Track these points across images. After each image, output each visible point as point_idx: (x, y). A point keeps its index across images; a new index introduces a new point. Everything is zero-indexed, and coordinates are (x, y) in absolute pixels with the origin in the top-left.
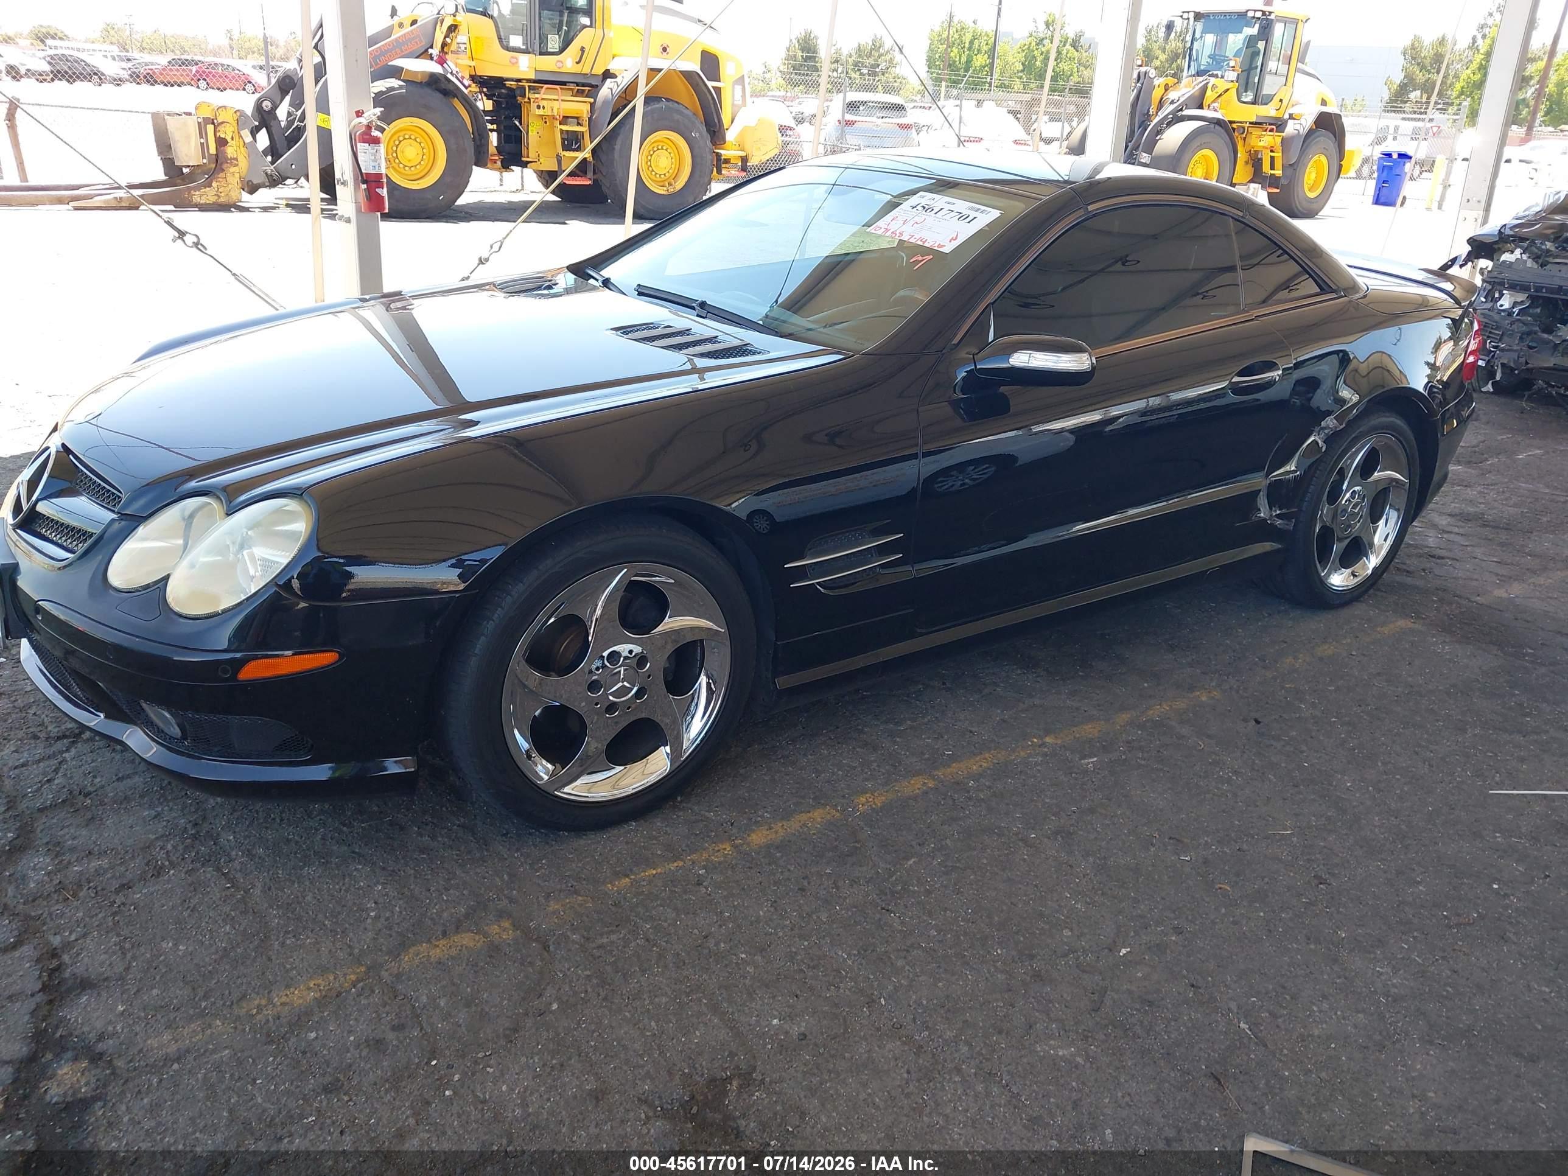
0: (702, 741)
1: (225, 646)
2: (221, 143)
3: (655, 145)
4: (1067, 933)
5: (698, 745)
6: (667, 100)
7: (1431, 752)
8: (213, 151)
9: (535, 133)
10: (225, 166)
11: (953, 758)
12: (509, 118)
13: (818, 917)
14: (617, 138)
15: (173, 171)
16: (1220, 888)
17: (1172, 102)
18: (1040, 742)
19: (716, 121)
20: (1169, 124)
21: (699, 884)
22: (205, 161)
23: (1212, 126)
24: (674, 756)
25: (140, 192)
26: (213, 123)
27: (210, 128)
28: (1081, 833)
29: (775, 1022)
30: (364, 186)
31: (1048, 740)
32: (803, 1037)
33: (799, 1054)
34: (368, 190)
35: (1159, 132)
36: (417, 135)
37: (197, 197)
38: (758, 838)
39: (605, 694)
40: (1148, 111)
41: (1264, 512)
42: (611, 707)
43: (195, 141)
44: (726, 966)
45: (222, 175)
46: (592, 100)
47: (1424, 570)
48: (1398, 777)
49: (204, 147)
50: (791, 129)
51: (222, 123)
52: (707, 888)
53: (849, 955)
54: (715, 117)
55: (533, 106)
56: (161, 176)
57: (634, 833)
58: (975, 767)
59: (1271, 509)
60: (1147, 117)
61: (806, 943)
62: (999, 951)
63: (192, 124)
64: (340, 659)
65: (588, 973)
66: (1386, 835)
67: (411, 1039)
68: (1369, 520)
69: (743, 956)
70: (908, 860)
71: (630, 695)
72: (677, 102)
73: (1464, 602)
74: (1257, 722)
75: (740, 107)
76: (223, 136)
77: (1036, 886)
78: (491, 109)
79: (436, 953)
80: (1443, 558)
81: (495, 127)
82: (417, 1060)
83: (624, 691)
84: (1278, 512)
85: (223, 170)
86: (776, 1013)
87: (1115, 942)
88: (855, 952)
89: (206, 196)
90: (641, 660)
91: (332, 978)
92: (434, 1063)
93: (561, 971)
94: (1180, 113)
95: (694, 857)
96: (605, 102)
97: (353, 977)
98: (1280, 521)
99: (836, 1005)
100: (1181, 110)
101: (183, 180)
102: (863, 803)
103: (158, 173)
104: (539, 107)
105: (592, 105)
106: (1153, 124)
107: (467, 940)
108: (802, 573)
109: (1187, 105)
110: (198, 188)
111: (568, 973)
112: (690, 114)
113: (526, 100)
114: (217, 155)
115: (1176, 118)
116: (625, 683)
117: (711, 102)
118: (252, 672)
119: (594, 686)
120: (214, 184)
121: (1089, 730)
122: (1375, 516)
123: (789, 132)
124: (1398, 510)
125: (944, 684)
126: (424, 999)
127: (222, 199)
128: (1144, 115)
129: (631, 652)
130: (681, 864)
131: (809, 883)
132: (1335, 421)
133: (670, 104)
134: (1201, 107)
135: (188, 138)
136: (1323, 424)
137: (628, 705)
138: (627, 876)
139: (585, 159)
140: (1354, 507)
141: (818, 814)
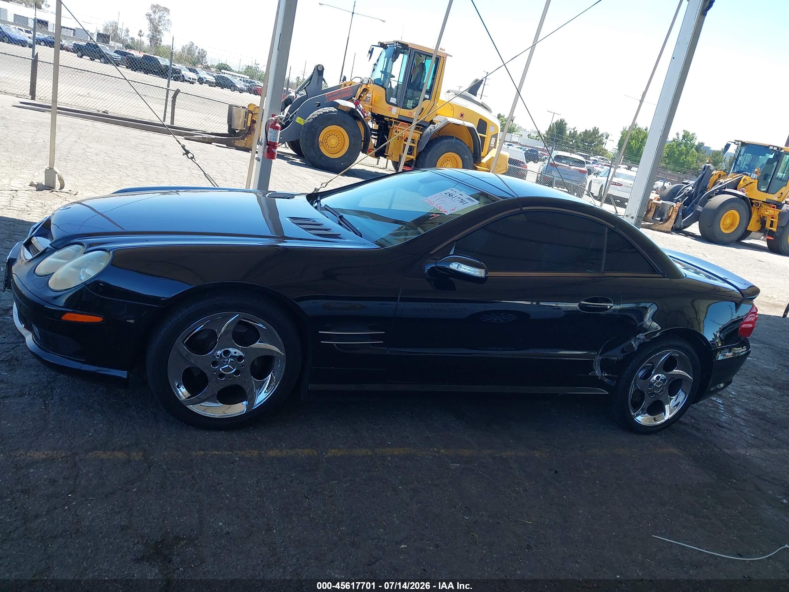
0: (264, 403)
1: (62, 305)
2: (253, 122)
3: (447, 158)
4: (382, 530)
5: (262, 404)
6: (457, 138)
7: (638, 510)
8: (249, 125)
9: (393, 143)
10: (252, 132)
11: (389, 446)
12: (383, 134)
13: (273, 491)
14: (428, 152)
15: (232, 131)
16: (473, 535)
17: (721, 184)
18: (438, 451)
19: (478, 152)
20: (717, 194)
21: (233, 463)
22: (244, 128)
23: (739, 199)
24: (248, 406)
25: (214, 137)
26: (252, 113)
27: (250, 115)
28: (424, 493)
29: (221, 524)
30: (267, 147)
31: (442, 451)
32: (228, 533)
33: (221, 539)
34: (269, 148)
35: (710, 197)
36: (338, 134)
37: (237, 143)
38: (272, 453)
39: (219, 368)
40: (707, 186)
41: (598, 372)
42: (221, 375)
43: (242, 119)
44: (218, 497)
45: (250, 136)
46: (421, 133)
47: (707, 430)
48: (608, 515)
49: (245, 123)
50: (523, 163)
51: (256, 114)
52: (234, 466)
53: (274, 509)
54: (478, 150)
55: (394, 130)
56: (226, 132)
57: (220, 436)
58: (396, 452)
59: (602, 372)
60: (706, 189)
61: (259, 499)
62: (344, 528)
63: (243, 111)
64: (103, 321)
65: (159, 482)
66: (579, 538)
67: (68, 484)
68: (667, 392)
69: (228, 495)
70: (333, 481)
71: (232, 372)
72: (461, 140)
73: (716, 450)
74: (556, 472)
75: (493, 148)
76: (254, 119)
77: (384, 508)
78: (377, 129)
79: (104, 456)
80: (723, 427)
81: (376, 137)
82: (64, 492)
83: (228, 369)
84: (606, 375)
85: (251, 134)
86: (223, 521)
87: (402, 541)
88: (278, 509)
89: (241, 143)
90: (240, 358)
91: (55, 453)
92: (70, 495)
93: (148, 478)
94: (723, 190)
95: (238, 452)
96: (427, 134)
97: (64, 455)
98: (607, 380)
99: (253, 526)
100: (725, 188)
101: (235, 135)
102: (332, 452)
103: (225, 130)
104: (396, 132)
105: (421, 135)
106: (707, 192)
107: (120, 455)
108: (328, 337)
109: (728, 186)
110: (238, 140)
111: (151, 479)
112: (466, 147)
113: (392, 127)
114: (250, 127)
115: (721, 192)
116: (230, 366)
117: (478, 143)
118: (67, 317)
119: (215, 363)
120: (246, 139)
121: (466, 452)
122: (673, 392)
123: (521, 164)
124: (686, 394)
125: (412, 414)
126: (85, 471)
127: (247, 146)
128: (704, 187)
129: (235, 353)
130: (231, 453)
131: (280, 477)
132: (644, 336)
133: (458, 141)
134: (736, 189)
135: (240, 117)
136: (637, 336)
137: (230, 376)
138: (204, 451)
139: (412, 159)
140: (658, 384)
141: (306, 451)
